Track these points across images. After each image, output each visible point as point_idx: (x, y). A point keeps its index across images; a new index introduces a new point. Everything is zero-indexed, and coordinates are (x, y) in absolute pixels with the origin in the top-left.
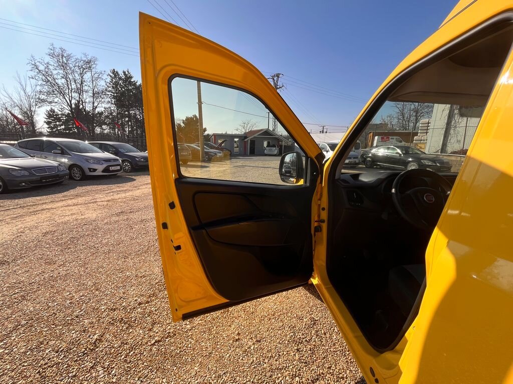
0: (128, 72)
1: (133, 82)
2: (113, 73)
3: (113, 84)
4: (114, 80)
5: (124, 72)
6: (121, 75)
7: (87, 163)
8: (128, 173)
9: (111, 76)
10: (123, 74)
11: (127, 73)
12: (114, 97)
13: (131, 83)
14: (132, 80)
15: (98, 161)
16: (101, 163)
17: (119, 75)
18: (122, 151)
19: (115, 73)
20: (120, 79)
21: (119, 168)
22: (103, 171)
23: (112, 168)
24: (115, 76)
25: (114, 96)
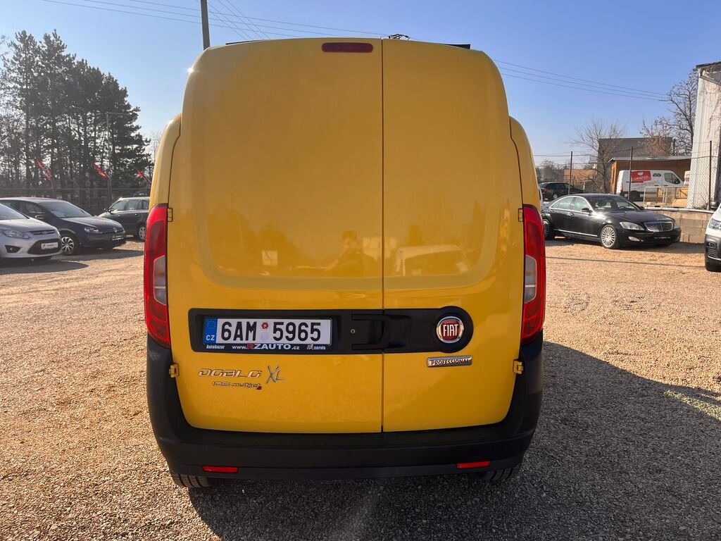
0: (55, 35)
1: (64, 57)
2: (22, 40)
3: (21, 64)
4: (24, 55)
5: (47, 38)
6: (38, 44)
7: (3, 235)
8: (70, 257)
9: (16, 47)
10: (43, 41)
11: (52, 38)
12: (22, 93)
13: (60, 60)
14: (63, 54)
15: (23, 233)
16: (26, 237)
17: (34, 45)
18: (58, 214)
19: (26, 39)
20: (37, 51)
21: (56, 245)
22: (30, 251)
23: (45, 246)
24: (26, 46)
25: (22, 90)
